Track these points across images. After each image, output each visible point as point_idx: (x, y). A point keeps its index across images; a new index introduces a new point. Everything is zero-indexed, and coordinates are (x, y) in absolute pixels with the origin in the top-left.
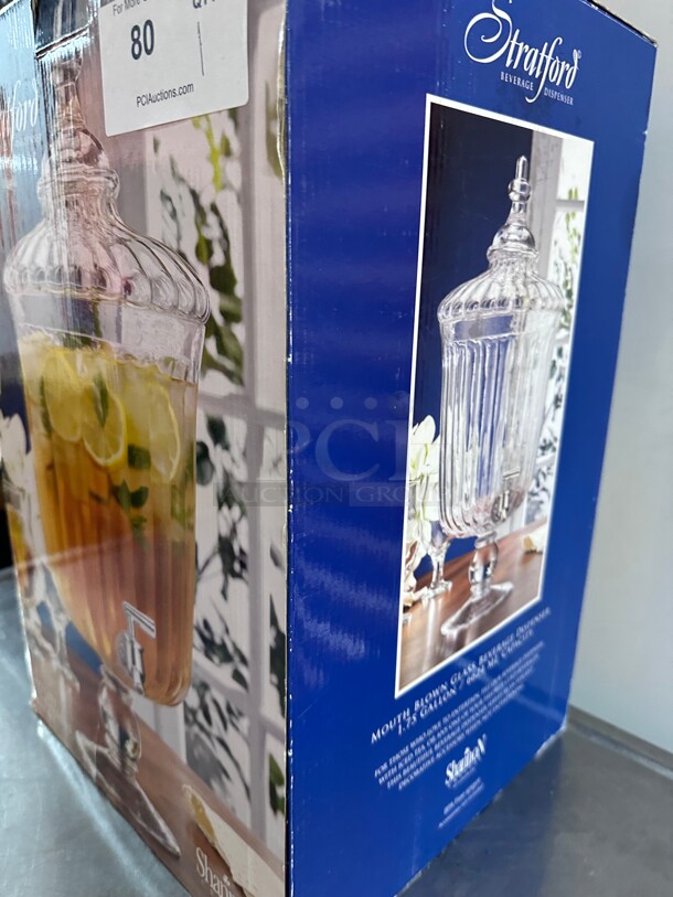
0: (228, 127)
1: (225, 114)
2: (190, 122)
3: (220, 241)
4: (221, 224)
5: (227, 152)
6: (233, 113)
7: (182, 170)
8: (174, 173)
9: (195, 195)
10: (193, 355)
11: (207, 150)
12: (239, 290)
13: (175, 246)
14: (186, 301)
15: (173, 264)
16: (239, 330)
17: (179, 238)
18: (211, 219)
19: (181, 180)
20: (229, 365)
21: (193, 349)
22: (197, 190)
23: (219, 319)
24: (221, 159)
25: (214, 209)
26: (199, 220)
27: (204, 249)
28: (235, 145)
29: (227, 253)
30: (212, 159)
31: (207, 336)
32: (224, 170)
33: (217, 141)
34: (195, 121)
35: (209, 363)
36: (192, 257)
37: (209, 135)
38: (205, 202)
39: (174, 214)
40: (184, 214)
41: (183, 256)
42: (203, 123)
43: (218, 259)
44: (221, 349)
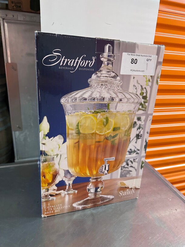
0: (150, 78)
1: (150, 76)
2: (143, 76)
3: (145, 93)
4: (146, 90)
5: (149, 81)
6: (151, 76)
7: (139, 82)
8: (137, 82)
9: (141, 86)
10: (136, 109)
11: (146, 80)
12: (148, 99)
13: (135, 93)
14: (136, 101)
15: (134, 96)
16: (147, 104)
17: (136, 92)
18: (144, 90)
19: (139, 84)
20: (143, 109)
21: (136, 108)
22: (142, 85)
23: (143, 103)
24: (148, 82)
25: (145, 88)
26: (142, 89)
27: (142, 94)
28: (151, 80)
29: (146, 94)
30: (146, 81)
31: (140, 105)
32: (148, 83)
33: (148, 79)
34: (144, 76)
35: (139, 109)
36: (139, 95)
37: (146, 78)
38: (143, 87)
39: (136, 88)
40: (138, 89)
41: (137, 95)
42: (145, 76)
43: (145, 95)
44: (142, 107)
